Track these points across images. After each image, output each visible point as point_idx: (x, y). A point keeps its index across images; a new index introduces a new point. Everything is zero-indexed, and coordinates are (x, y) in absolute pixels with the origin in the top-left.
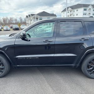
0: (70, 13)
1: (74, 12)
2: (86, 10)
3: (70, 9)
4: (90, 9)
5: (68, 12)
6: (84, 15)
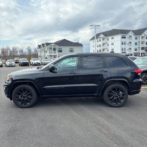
0: (103, 41)
1: (108, 40)
2: (125, 38)
3: (102, 36)
4: (130, 37)
5: (100, 41)
6: (122, 44)
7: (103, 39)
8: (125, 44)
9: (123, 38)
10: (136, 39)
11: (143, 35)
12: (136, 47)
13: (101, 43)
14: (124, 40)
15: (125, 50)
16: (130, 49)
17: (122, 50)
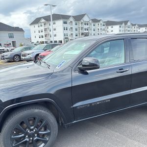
0: (44, 27)
1: (50, 25)
2: (66, 23)
3: (43, 20)
4: (71, 22)
5: (41, 26)
6: (65, 29)
7: (44, 25)
8: (67, 29)
9: (64, 23)
10: (76, 24)
11: (82, 21)
12: (77, 32)
13: (43, 28)
14: (65, 25)
15: (67, 36)
16: (72, 34)
17: (65, 36)
